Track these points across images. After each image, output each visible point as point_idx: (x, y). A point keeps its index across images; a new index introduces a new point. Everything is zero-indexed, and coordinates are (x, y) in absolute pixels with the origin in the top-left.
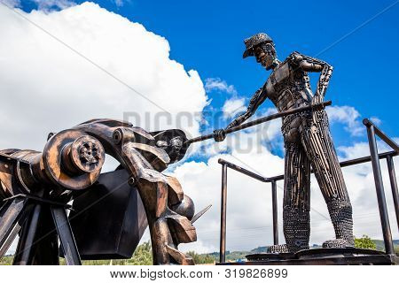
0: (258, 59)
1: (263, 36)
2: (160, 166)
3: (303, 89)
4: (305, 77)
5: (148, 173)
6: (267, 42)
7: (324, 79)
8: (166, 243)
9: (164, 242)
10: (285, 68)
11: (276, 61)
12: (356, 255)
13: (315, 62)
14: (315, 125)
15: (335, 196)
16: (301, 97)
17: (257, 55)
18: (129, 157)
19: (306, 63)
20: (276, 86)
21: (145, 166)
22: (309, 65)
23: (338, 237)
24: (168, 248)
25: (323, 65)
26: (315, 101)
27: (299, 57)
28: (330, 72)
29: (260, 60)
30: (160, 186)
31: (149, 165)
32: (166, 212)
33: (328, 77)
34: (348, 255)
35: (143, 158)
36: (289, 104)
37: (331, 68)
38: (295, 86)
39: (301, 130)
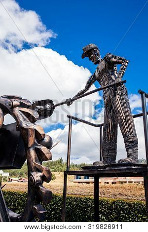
0: (89, 58)
1: (93, 45)
2: (33, 120)
3: (113, 74)
4: (115, 68)
5: (25, 124)
6: (94, 48)
7: (123, 68)
8: (34, 161)
9: (33, 160)
10: (103, 62)
11: (100, 59)
12: (133, 167)
13: (119, 59)
14: (118, 94)
15: (127, 134)
16: (112, 79)
17: (89, 56)
18: (16, 115)
19: (114, 60)
20: (99, 73)
21: (25, 120)
22: (115, 60)
23: (128, 157)
24: (35, 164)
25: (123, 60)
26: (117, 81)
27: (110, 56)
28: (126, 64)
29: (91, 59)
30: (30, 131)
31: (27, 119)
32: (35, 144)
33: (125, 67)
34: (129, 167)
35: (24, 116)
36: (106, 83)
37: (128, 61)
38: (108, 73)
39: (111, 97)
